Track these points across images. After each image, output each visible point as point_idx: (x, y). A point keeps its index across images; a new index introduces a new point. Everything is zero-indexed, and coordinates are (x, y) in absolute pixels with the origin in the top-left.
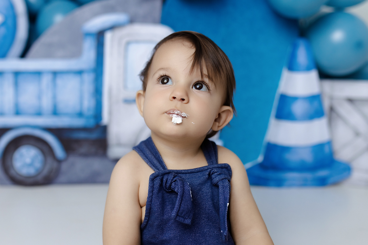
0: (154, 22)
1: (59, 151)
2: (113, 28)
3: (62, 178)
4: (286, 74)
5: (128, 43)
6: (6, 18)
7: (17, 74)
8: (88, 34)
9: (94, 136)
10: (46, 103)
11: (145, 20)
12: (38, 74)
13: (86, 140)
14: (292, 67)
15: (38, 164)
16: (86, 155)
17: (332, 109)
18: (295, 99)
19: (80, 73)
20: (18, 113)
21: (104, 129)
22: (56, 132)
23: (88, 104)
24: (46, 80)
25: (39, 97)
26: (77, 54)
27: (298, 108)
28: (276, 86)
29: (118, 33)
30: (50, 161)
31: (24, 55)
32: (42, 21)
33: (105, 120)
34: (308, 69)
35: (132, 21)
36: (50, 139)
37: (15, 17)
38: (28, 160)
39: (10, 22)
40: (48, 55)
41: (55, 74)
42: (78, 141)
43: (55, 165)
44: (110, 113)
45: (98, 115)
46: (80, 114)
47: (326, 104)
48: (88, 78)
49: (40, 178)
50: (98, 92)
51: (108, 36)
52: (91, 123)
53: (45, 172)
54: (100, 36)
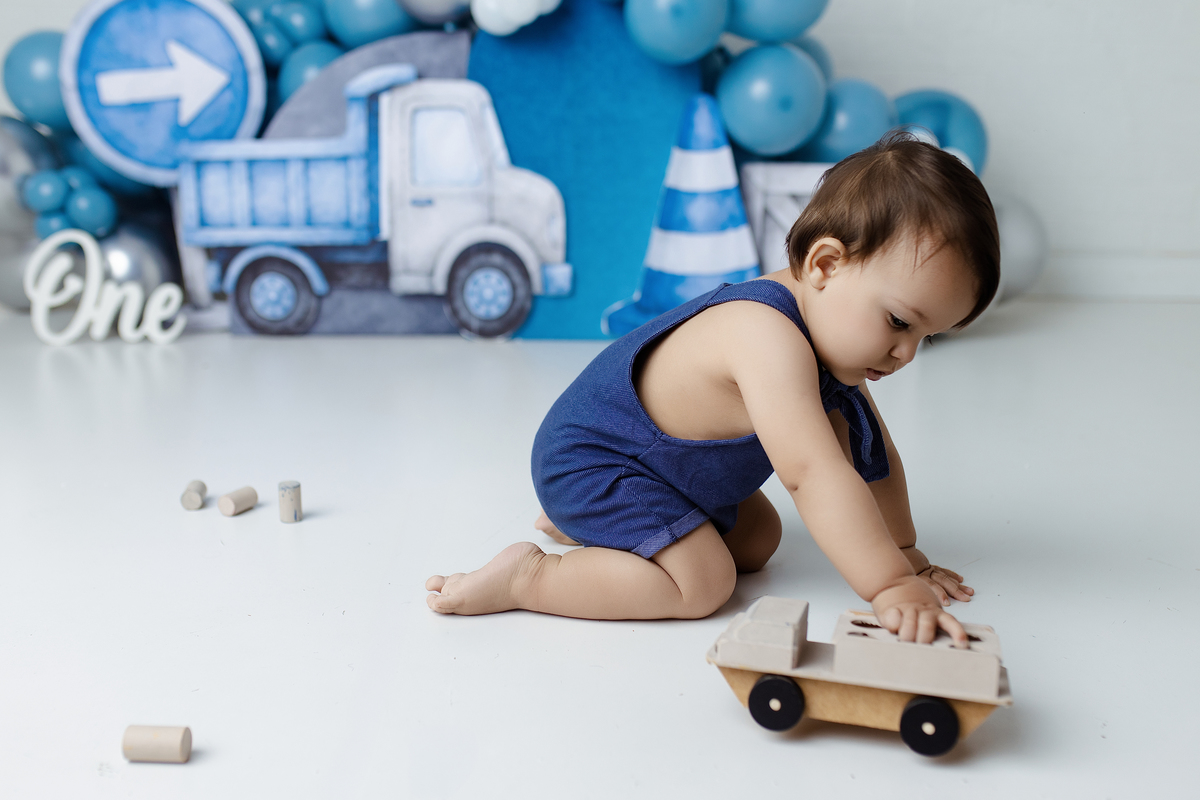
0: (458, 76)
1: (318, 282)
2: (390, 88)
3: (324, 325)
4: (678, 156)
5: (416, 111)
6: (232, 77)
7: (251, 163)
8: (354, 99)
9: (370, 257)
10: (296, 208)
11: (444, 73)
12: (282, 162)
13: (357, 264)
14: (685, 143)
15: (287, 302)
16: (358, 288)
17: (767, 213)
18: (693, 195)
19: (344, 159)
20: (255, 223)
21: (384, 247)
22: (312, 251)
23: (358, 208)
24: (295, 170)
25: (285, 199)
26: (338, 131)
27: (698, 211)
28: (662, 175)
29: (400, 96)
30: (304, 296)
31: (260, 134)
32: (287, 78)
33: (385, 233)
34: (715, 146)
35: (420, 76)
36: (303, 262)
37: (245, 75)
38: (273, 295)
39: (239, 84)
40: (297, 134)
41: (307, 161)
42: (345, 266)
43: (313, 303)
44: (392, 222)
45: (374, 225)
46: (347, 225)
47: (757, 205)
48: (357, 168)
49: (291, 323)
50: (372, 189)
51: (385, 101)
52: (363, 237)
53: (298, 314)
54: (372, 101)
